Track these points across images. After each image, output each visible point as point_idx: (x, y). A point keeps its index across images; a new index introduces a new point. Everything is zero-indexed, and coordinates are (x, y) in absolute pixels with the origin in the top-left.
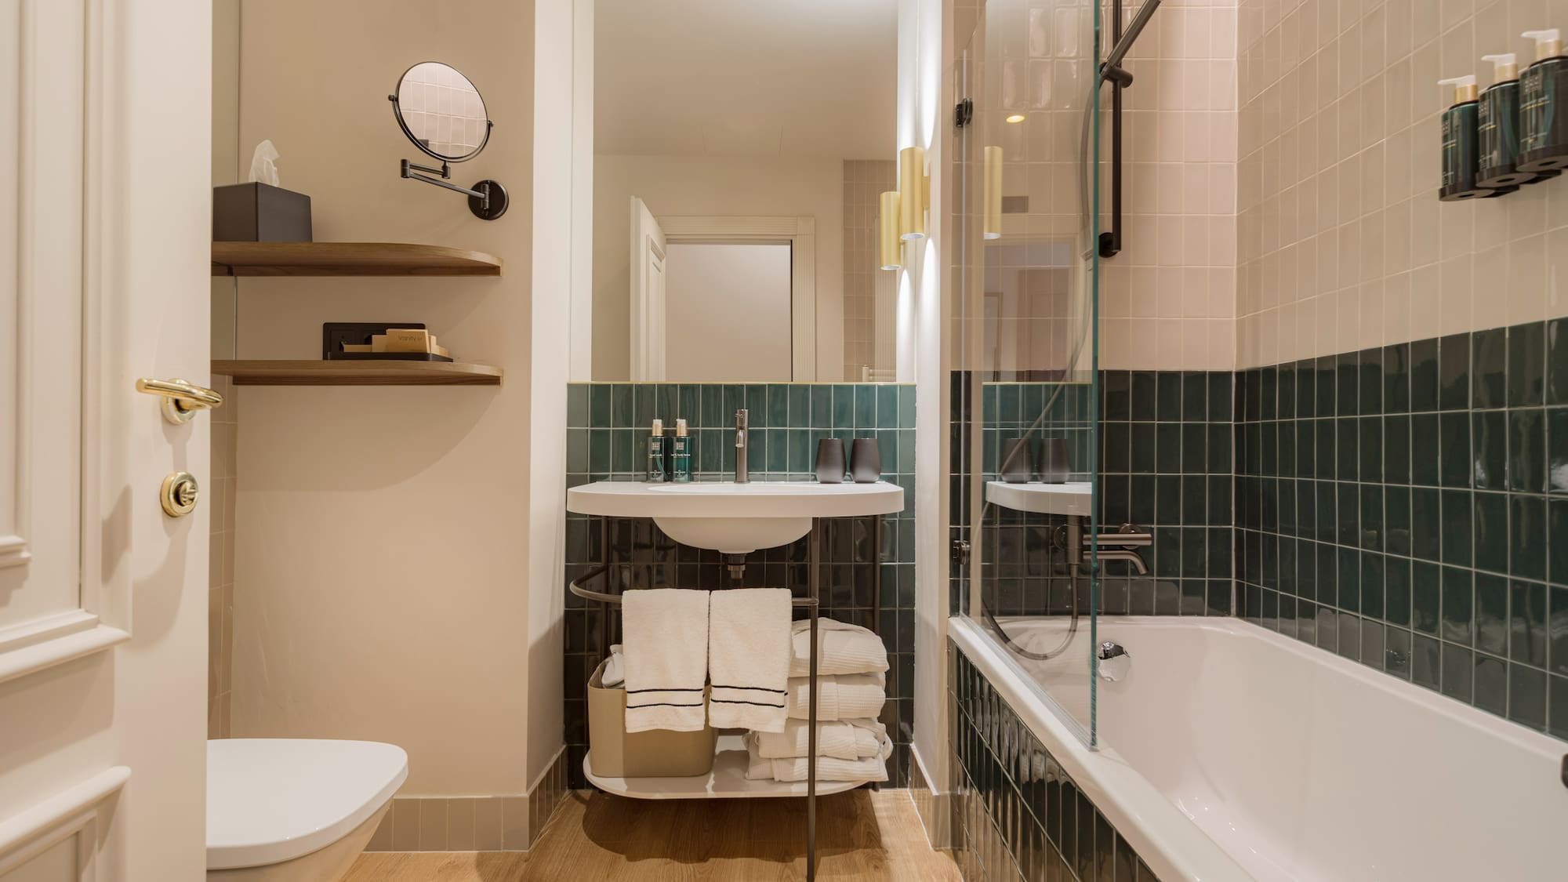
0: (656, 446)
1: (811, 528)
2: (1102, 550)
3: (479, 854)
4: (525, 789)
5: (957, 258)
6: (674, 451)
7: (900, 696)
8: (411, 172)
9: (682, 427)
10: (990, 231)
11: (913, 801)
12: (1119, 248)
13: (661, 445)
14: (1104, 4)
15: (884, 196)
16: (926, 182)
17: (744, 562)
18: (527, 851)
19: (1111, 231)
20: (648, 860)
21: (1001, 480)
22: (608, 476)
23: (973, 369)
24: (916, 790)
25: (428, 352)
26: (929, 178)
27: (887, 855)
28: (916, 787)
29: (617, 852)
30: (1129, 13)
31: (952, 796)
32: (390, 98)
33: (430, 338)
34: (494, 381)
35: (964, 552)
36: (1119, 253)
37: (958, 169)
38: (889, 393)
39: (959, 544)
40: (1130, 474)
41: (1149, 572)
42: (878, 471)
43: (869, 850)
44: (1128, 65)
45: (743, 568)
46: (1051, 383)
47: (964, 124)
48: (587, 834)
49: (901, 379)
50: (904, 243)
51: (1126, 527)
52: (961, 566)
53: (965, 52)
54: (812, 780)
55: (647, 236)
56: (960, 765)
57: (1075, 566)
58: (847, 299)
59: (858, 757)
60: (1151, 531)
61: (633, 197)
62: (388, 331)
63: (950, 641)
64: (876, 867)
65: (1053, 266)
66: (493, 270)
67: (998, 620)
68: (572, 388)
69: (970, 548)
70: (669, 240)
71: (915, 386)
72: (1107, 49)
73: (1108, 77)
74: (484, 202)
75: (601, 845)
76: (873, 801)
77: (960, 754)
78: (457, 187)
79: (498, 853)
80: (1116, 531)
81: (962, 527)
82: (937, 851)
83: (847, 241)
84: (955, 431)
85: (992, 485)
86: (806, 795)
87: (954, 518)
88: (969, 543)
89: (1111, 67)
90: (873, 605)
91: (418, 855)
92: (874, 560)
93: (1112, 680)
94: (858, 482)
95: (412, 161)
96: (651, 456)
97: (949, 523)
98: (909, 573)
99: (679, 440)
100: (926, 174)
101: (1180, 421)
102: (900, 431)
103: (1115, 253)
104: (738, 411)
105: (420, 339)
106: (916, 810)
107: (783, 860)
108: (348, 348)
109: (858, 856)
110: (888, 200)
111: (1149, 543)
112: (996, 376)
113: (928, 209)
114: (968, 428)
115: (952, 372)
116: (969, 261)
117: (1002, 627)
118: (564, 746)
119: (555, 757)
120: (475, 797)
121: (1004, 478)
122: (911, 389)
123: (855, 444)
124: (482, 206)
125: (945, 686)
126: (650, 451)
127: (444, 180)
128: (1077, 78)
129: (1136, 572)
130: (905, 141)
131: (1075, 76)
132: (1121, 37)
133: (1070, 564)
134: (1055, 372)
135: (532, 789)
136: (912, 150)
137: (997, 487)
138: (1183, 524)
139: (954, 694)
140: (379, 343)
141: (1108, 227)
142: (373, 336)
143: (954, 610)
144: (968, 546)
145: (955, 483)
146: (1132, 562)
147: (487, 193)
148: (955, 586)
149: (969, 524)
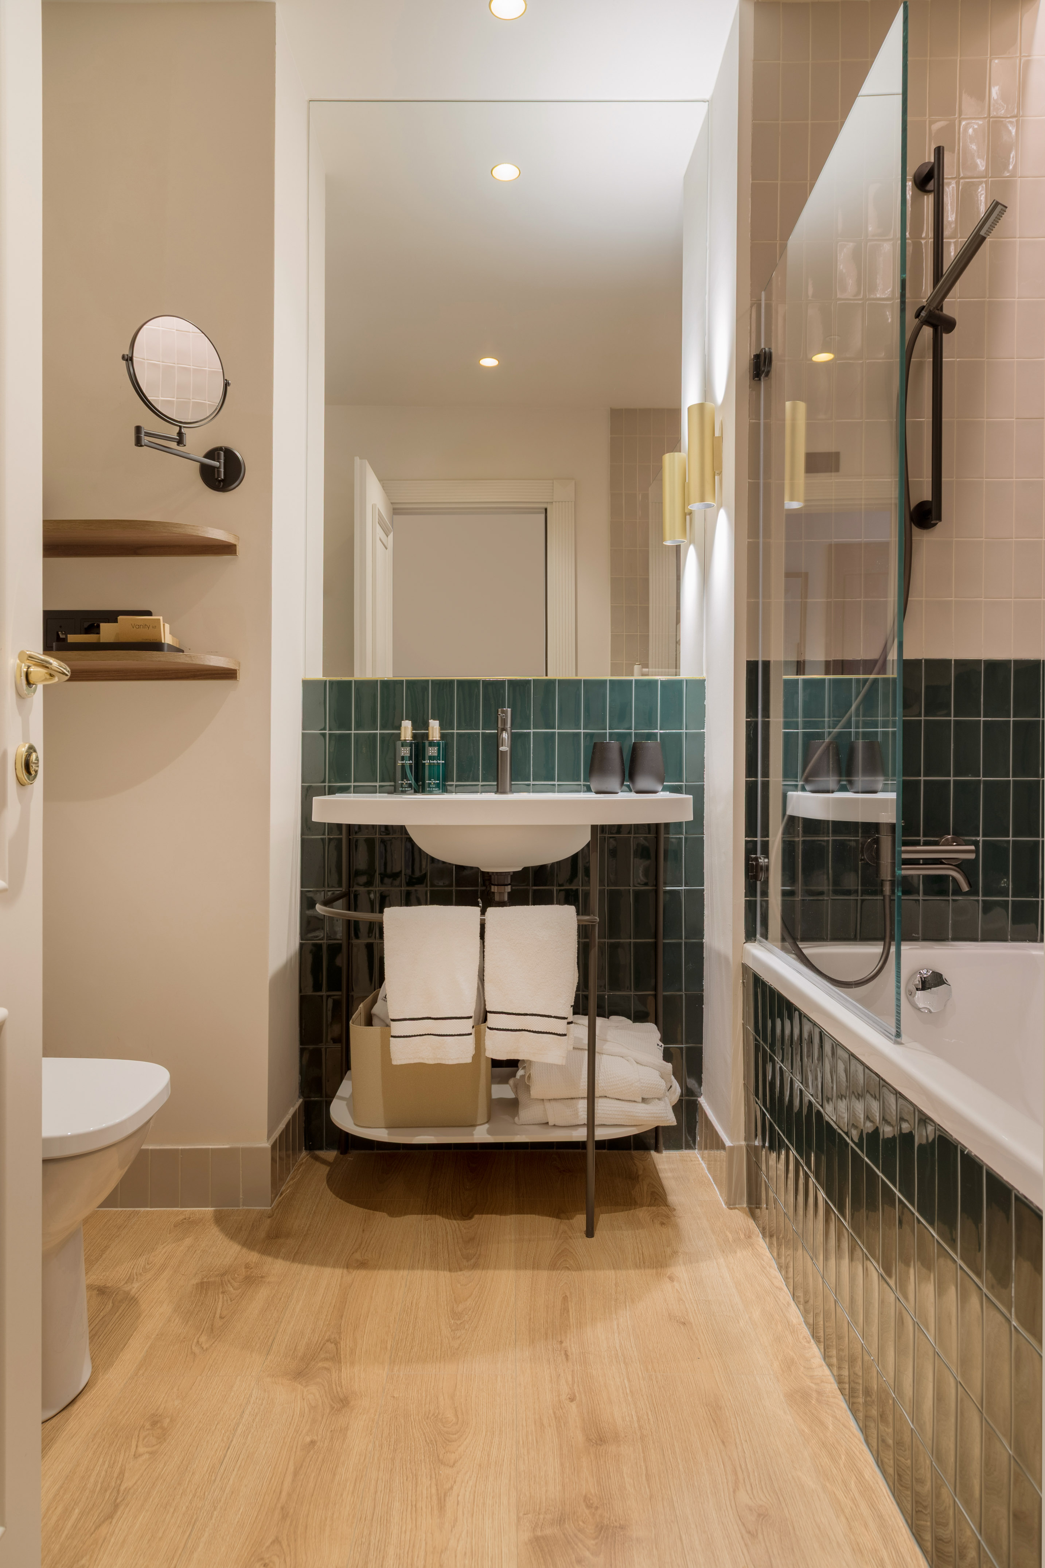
0: (405, 751)
1: (590, 839)
2: (919, 864)
3: (215, 1210)
4: (266, 1141)
5: (753, 531)
6: (427, 757)
7: (687, 1043)
8: (145, 439)
9: (435, 729)
10: (792, 499)
11: (702, 1162)
12: (939, 518)
13: (411, 750)
14: (924, 235)
15: (667, 457)
16: (717, 444)
17: (509, 882)
18: (270, 1208)
19: (931, 500)
20: (407, 1217)
21: (803, 789)
22: (349, 787)
23: (772, 659)
24: (706, 1152)
25: (163, 642)
26: (721, 438)
27: (674, 1213)
28: (706, 1148)
29: (369, 1209)
30: (952, 248)
31: (749, 1147)
32: (123, 357)
33: (164, 625)
34: (229, 674)
35: (762, 866)
36: (940, 524)
37: (754, 430)
38: (673, 689)
39: (756, 859)
40: (952, 779)
41: (973, 891)
42: (662, 780)
43: (654, 1208)
44: (951, 307)
45: (508, 889)
46: (861, 677)
47: (762, 378)
48: (334, 1193)
49: (687, 672)
50: (690, 513)
51: (947, 839)
52: (758, 883)
53: (763, 293)
54: (591, 1124)
55: (374, 506)
56: (758, 1107)
57: (888, 883)
58: (615, 583)
59: (643, 1099)
60: (976, 843)
61: (357, 459)
62: (120, 618)
63: (745, 968)
64: (662, 1224)
65: (863, 540)
66: (227, 549)
67: (801, 945)
68: (308, 685)
69: (768, 862)
70: (396, 510)
71: (704, 680)
72: (927, 289)
73: (927, 322)
74: (219, 472)
75: (351, 1203)
76: (655, 1162)
77: (757, 1095)
78: (192, 456)
79: (238, 1210)
80: (936, 843)
81: (759, 839)
82: (731, 1209)
83: (615, 510)
84: (752, 729)
85: (792, 795)
86: (585, 1139)
87: (751, 829)
88: (767, 857)
89: (930, 311)
90: (656, 936)
91: (148, 1212)
92: (656, 885)
93: (930, 1011)
94: (638, 792)
95: (146, 428)
96: (400, 763)
97: (744, 837)
98: (697, 899)
99: (432, 744)
100: (717, 434)
101: (1010, 717)
102: (686, 733)
103: (935, 524)
104: (500, 710)
105: (154, 627)
106: (707, 1171)
107: (558, 1216)
108: (72, 638)
109: (642, 1213)
110: (672, 462)
111: (972, 856)
112: (800, 667)
113: (720, 474)
114: (766, 725)
115: (747, 661)
116: (767, 534)
117: (805, 951)
118: (301, 1100)
119: (292, 1111)
120: (211, 1147)
121: (807, 788)
122: (699, 686)
123: (635, 749)
124: (216, 477)
125: (740, 1021)
126: (398, 757)
127: (180, 448)
128: (892, 321)
129: (958, 891)
130: (691, 396)
131: (890, 320)
132: (942, 276)
133: (883, 880)
134: (865, 662)
135: (273, 1140)
136: (701, 407)
137: (799, 796)
138: (1013, 837)
139: (751, 1028)
140: (108, 632)
141: (927, 495)
142: (102, 625)
143: (750, 935)
144: (766, 860)
145: (751, 789)
146: (954, 879)
147: (222, 461)
148: (750, 907)
149: (767, 836)
